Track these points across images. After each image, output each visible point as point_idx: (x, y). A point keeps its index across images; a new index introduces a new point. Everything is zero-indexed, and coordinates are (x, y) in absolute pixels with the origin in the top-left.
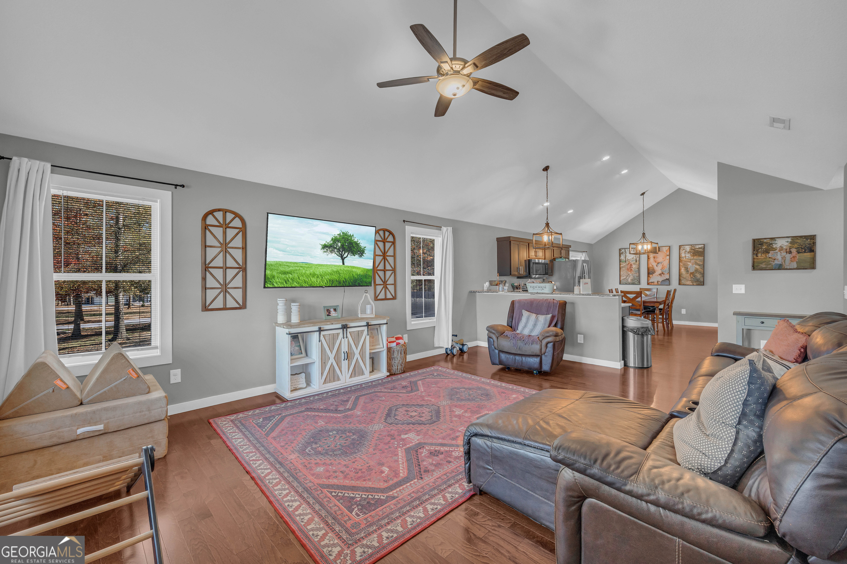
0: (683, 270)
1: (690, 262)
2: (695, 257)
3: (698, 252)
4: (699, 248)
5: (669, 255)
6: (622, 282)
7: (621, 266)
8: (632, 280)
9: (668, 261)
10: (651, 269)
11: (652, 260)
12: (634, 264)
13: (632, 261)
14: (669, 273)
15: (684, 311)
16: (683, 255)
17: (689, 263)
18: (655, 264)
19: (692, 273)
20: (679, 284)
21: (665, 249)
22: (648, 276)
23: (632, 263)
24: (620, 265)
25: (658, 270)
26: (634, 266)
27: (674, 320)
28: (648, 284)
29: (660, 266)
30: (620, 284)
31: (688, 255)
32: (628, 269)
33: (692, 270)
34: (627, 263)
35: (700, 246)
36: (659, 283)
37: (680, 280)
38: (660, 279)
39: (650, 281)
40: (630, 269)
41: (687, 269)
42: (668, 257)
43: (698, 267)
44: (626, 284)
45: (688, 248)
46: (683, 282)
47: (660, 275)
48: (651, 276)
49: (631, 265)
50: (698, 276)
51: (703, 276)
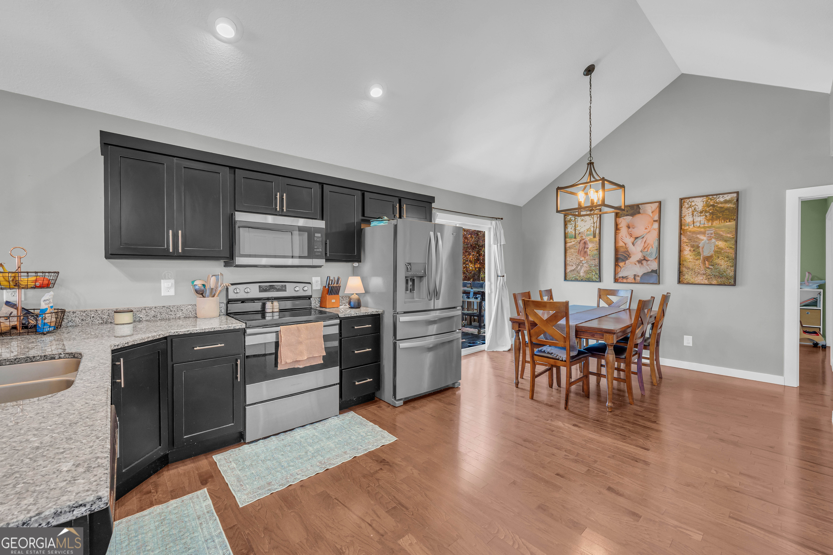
0: (687, 252)
1: (704, 233)
2: (716, 223)
3: (722, 210)
4: (726, 202)
5: (659, 221)
6: (570, 275)
7: (568, 245)
8: (586, 272)
9: (655, 234)
10: (622, 250)
11: (623, 231)
12: (591, 241)
13: (588, 235)
14: (658, 258)
15: (688, 341)
16: (688, 219)
17: (701, 237)
18: (629, 241)
19: (708, 259)
20: (679, 282)
21: (650, 209)
22: (616, 265)
23: (587, 239)
24: (565, 243)
25: (636, 252)
26: (590, 246)
27: (663, 357)
28: (616, 280)
29: (640, 244)
30: (565, 279)
31: (700, 219)
32: (579, 252)
33: (707, 252)
34: (578, 239)
35: (728, 197)
36: (638, 279)
37: (680, 273)
38: (640, 270)
39: (620, 275)
40: (583, 251)
41: (696, 249)
42: (656, 225)
43: (721, 244)
44: (576, 280)
45: (699, 204)
46: (688, 277)
47: (640, 262)
48: (621, 264)
49: (585, 243)
50: (723, 264)
51: (735, 266)
